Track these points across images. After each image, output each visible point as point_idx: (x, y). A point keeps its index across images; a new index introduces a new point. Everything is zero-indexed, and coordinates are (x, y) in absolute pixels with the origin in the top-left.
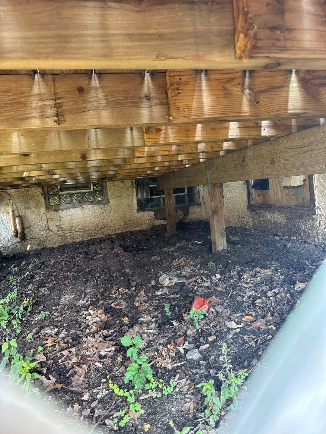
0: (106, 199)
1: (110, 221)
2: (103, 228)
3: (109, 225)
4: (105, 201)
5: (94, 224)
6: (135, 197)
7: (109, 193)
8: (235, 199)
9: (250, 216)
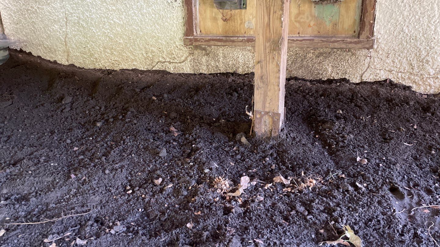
8: (140, 27)
9: (186, 59)
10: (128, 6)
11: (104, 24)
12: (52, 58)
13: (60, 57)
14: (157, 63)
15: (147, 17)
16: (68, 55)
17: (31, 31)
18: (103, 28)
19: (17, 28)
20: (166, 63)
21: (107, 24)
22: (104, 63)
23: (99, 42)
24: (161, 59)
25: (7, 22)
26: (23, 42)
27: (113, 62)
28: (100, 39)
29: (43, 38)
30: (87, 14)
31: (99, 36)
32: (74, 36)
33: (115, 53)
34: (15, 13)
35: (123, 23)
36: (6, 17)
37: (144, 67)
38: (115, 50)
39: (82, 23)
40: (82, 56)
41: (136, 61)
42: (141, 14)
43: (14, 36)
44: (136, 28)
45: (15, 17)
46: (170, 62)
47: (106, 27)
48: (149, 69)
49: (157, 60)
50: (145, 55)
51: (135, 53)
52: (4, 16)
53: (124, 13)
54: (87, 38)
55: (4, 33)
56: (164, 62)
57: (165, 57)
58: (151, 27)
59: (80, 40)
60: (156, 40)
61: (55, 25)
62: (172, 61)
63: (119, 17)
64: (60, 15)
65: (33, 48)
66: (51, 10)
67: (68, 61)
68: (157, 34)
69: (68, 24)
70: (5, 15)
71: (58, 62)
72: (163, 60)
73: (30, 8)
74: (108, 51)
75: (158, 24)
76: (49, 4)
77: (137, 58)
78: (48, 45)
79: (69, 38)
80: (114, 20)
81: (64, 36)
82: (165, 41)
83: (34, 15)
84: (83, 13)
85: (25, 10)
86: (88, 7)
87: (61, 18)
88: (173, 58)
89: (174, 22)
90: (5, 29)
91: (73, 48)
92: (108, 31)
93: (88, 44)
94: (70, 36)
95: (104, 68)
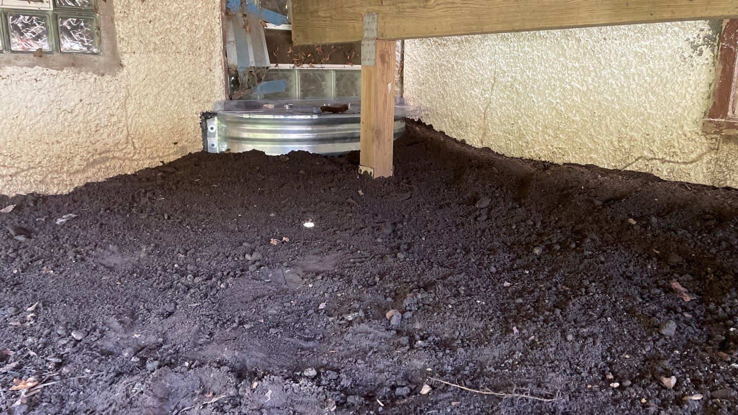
0: (108, 53)
1: (121, 137)
2: (95, 162)
3: (117, 154)
4: (101, 59)
5: (57, 147)
6: (218, 57)
7: (121, 28)
8: (618, 97)
9: (700, 157)
10: (603, 62)
11: (554, 90)
12: (460, 135)
13: (471, 135)
14: (637, 160)
15: (634, 80)
16: (485, 134)
17: (439, 95)
18: (550, 95)
19: (421, 90)
20: (654, 161)
21: (558, 90)
22: (539, 150)
23: (538, 118)
24: (646, 153)
25: (409, 81)
26: (424, 110)
27: (555, 150)
28: (541, 113)
29: (454, 106)
30: (528, 74)
31: (539, 107)
32: (501, 106)
33: (561, 136)
34: (422, 69)
35: (588, 88)
36: (410, 74)
37: (608, 164)
38: (563, 131)
39: (517, 86)
40: (505, 137)
41: (596, 151)
42: (626, 76)
43: (414, 101)
44: (610, 98)
45: (422, 74)
46: (663, 161)
47: (556, 94)
48: (619, 168)
49: (637, 155)
50: (616, 143)
51: (598, 139)
52: (407, 72)
53: (593, 74)
54: (519, 110)
55: (402, 97)
56: (652, 159)
57: (655, 149)
58: (639, 97)
59: (508, 112)
60: (643, 121)
61: (475, 89)
62: (668, 159)
63: (583, 80)
64: (486, 73)
65: (436, 119)
66: (475, 66)
67: (482, 143)
68: (649, 111)
69: (495, 88)
71: (468, 143)
72: (651, 156)
73: (445, 63)
74: (551, 132)
75: (653, 93)
76: (473, 57)
77: (599, 147)
78: (458, 117)
79: (491, 109)
80: (573, 83)
81: (485, 106)
82: (662, 124)
83: (449, 73)
84: (523, 72)
85: (438, 66)
86: (533, 63)
87: (487, 78)
88: (672, 154)
89: (687, 91)
90: (404, 90)
91: (495, 124)
92: (558, 101)
93: (520, 118)
94: (493, 105)
95: (537, 159)
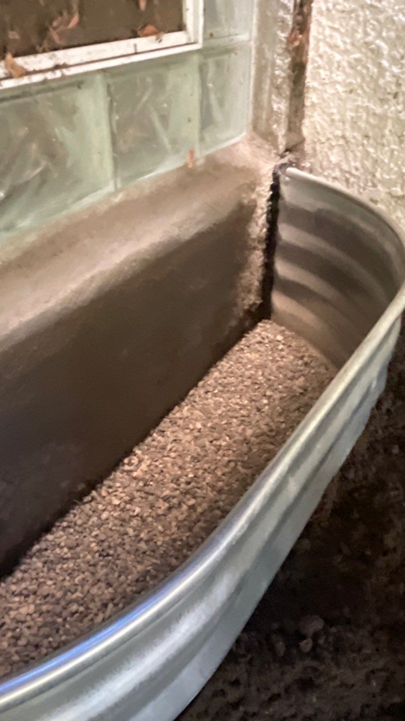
25: (334, 83)
43: (346, 149)
70: (334, 47)
90: (308, 112)
